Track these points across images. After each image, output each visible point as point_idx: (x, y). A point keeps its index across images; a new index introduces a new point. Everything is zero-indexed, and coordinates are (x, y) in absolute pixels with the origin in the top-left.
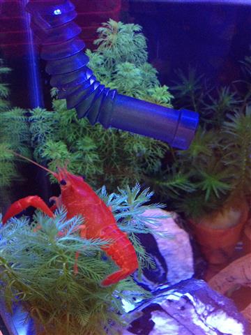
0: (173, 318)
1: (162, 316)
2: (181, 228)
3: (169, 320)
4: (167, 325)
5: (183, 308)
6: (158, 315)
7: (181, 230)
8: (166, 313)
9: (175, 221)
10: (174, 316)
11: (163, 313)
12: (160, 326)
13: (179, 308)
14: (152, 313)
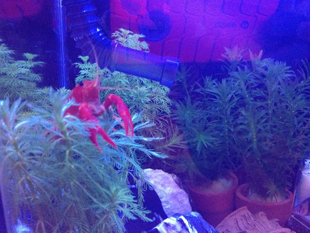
2: (181, 188)
7: (182, 190)
9: (175, 181)
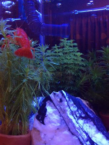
0: (57, 108)
1: (51, 106)
3: (55, 110)
5: (61, 101)
6: (50, 104)
8: (54, 104)
13: (59, 100)
14: (47, 102)
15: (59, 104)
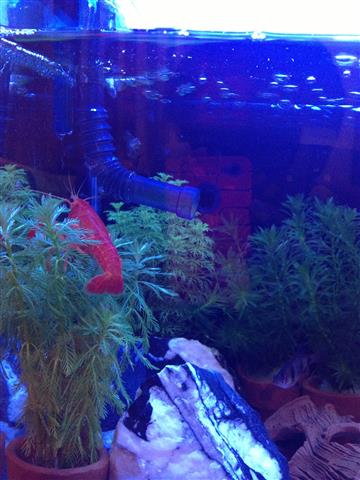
0: (174, 404)
1: (161, 399)
2: (224, 368)
3: (170, 408)
4: (168, 418)
5: (185, 387)
6: (158, 395)
8: (167, 393)
9: (216, 357)
10: (176, 401)
11: (163, 393)
12: (158, 417)
13: (180, 385)
14: (150, 391)
15: (179, 393)
